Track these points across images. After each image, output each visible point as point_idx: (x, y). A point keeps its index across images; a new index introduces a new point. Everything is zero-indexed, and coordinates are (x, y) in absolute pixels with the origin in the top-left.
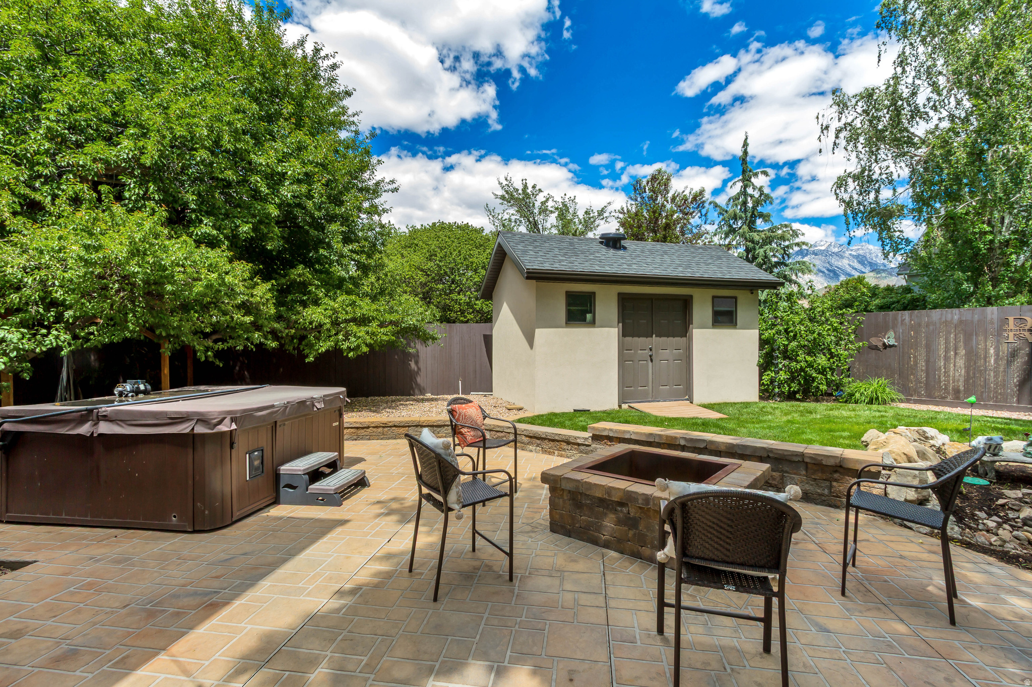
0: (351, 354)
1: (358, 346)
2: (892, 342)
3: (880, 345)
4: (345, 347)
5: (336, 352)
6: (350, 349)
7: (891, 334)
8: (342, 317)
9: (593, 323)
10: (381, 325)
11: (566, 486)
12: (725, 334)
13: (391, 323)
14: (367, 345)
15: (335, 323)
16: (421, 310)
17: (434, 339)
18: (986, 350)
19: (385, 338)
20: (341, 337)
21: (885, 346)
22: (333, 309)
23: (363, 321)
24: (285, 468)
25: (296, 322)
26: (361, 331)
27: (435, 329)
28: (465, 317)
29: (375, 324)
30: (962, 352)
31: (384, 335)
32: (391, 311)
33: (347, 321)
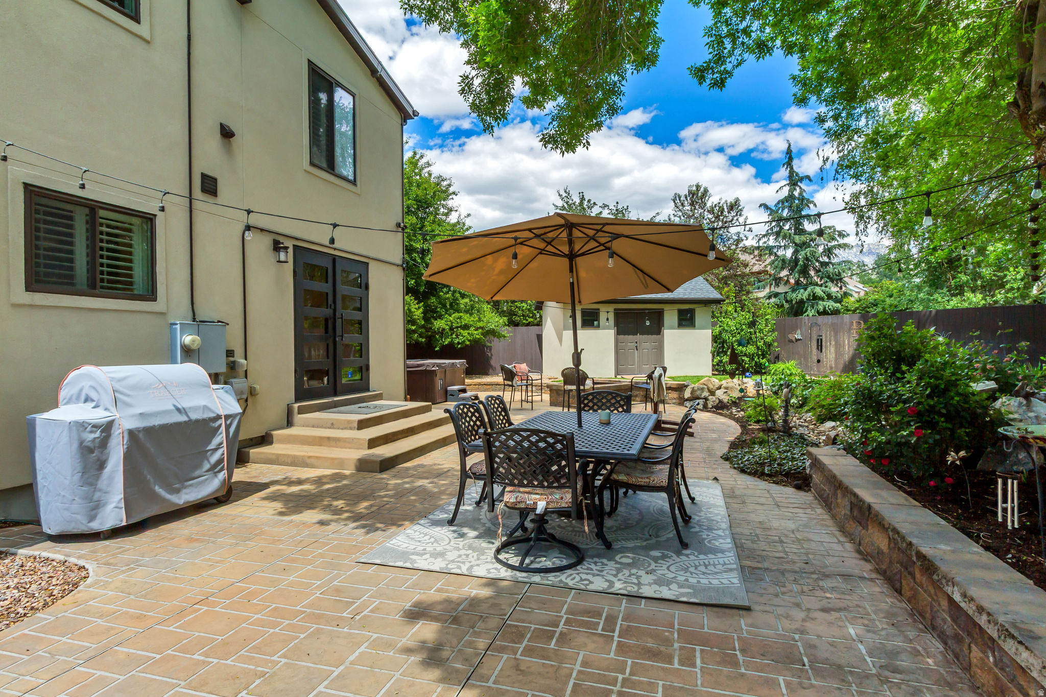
0: (459, 346)
1: (464, 341)
2: (800, 337)
3: (794, 339)
4: (456, 342)
5: (451, 344)
6: (459, 343)
7: (799, 332)
8: (455, 325)
9: (598, 327)
10: (477, 329)
11: (554, 388)
12: (687, 333)
13: (480, 328)
14: (469, 341)
15: (451, 329)
16: (497, 320)
17: (505, 337)
18: (844, 341)
19: (477, 336)
20: (454, 336)
21: (797, 340)
22: (450, 321)
23: (466, 327)
24: (449, 388)
25: (431, 328)
26: (465, 333)
27: (506, 331)
28: (527, 320)
29: (472, 329)
30: (833, 343)
31: (477, 334)
32: (480, 320)
33: (457, 327)
